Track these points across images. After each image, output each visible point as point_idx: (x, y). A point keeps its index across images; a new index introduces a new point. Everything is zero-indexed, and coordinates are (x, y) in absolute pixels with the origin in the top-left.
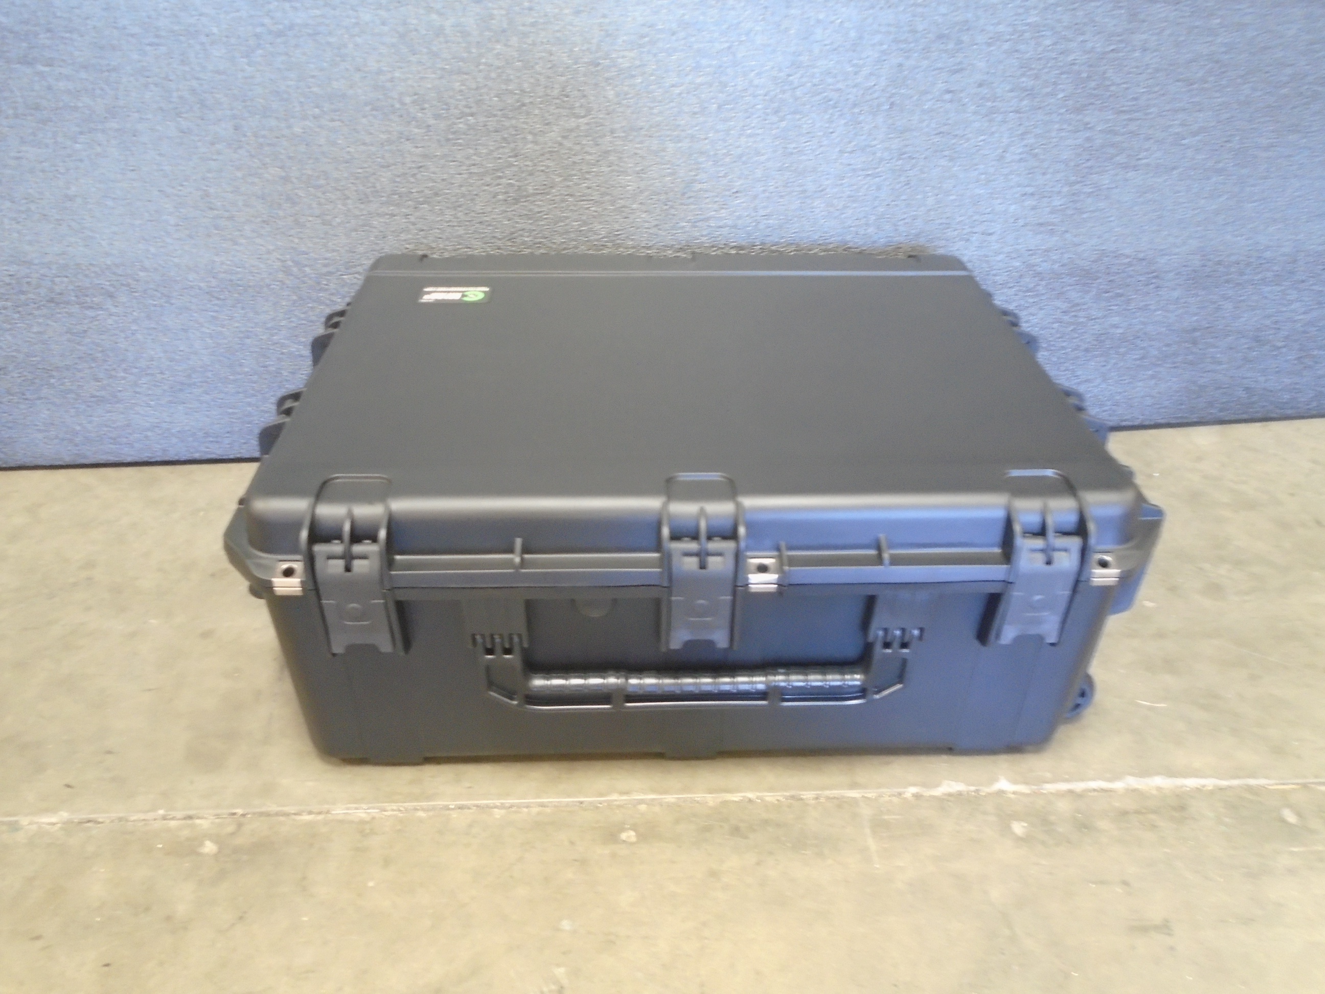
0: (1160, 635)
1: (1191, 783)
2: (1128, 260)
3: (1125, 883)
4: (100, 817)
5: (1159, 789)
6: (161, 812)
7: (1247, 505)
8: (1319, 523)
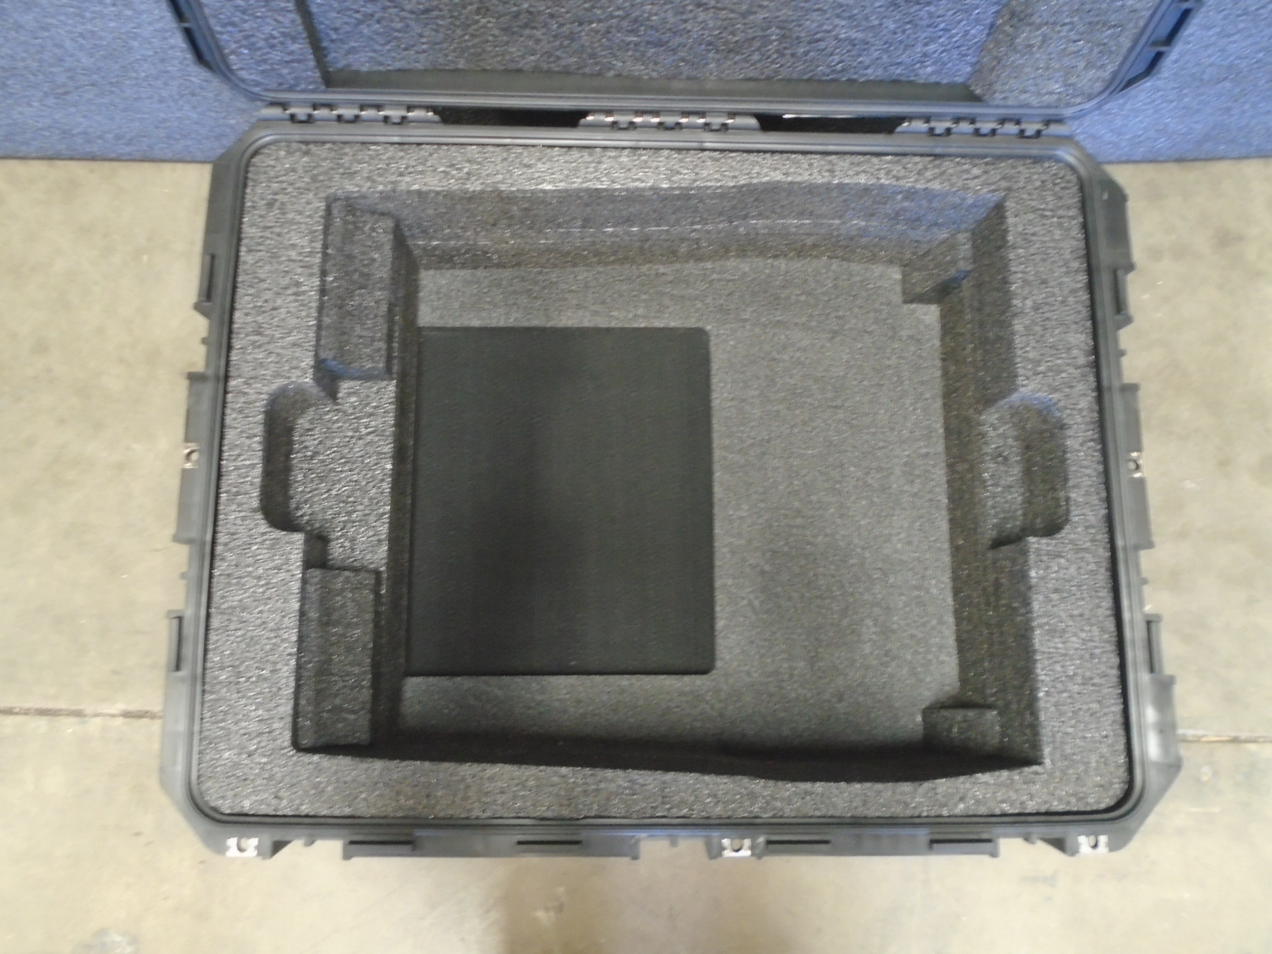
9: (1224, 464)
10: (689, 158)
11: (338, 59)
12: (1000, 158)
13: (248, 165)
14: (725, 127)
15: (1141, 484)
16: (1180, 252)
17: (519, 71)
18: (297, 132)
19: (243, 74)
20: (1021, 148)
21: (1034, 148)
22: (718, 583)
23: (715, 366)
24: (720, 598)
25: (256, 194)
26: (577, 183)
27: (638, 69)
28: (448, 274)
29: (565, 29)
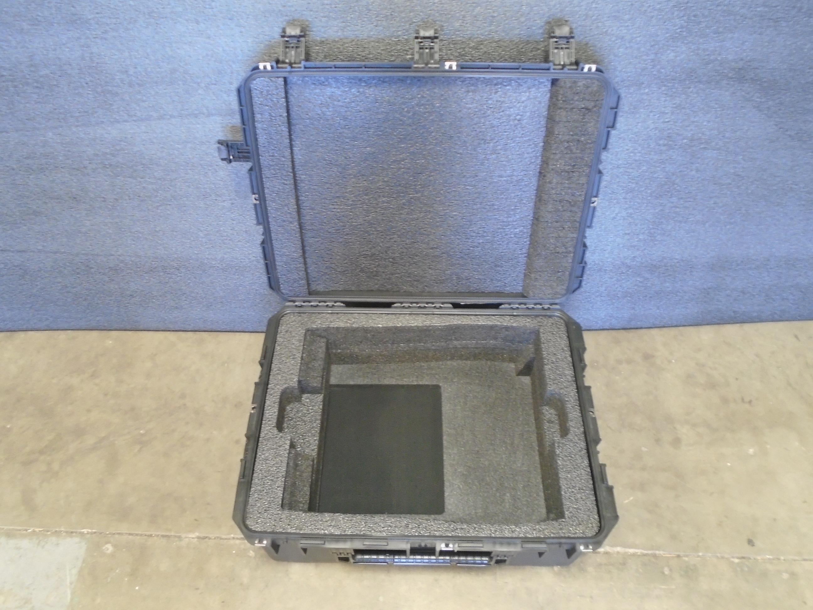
0: (643, 469)
1: (632, 551)
2: (677, 261)
3: (591, 597)
4: (210, 536)
5: (618, 553)
6: (232, 536)
7: (712, 385)
8: (743, 400)
9: (658, 441)
10: (429, 317)
11: (314, 287)
12: (537, 316)
13: (280, 319)
14: (441, 307)
15: (594, 420)
16: (629, 361)
17: (372, 291)
18: (297, 310)
19: (283, 291)
20: (544, 313)
21: (548, 313)
22: (445, 479)
23: (443, 398)
24: (447, 484)
25: (282, 329)
26: (390, 324)
27: (411, 289)
28: (342, 366)
29: (387, 277)
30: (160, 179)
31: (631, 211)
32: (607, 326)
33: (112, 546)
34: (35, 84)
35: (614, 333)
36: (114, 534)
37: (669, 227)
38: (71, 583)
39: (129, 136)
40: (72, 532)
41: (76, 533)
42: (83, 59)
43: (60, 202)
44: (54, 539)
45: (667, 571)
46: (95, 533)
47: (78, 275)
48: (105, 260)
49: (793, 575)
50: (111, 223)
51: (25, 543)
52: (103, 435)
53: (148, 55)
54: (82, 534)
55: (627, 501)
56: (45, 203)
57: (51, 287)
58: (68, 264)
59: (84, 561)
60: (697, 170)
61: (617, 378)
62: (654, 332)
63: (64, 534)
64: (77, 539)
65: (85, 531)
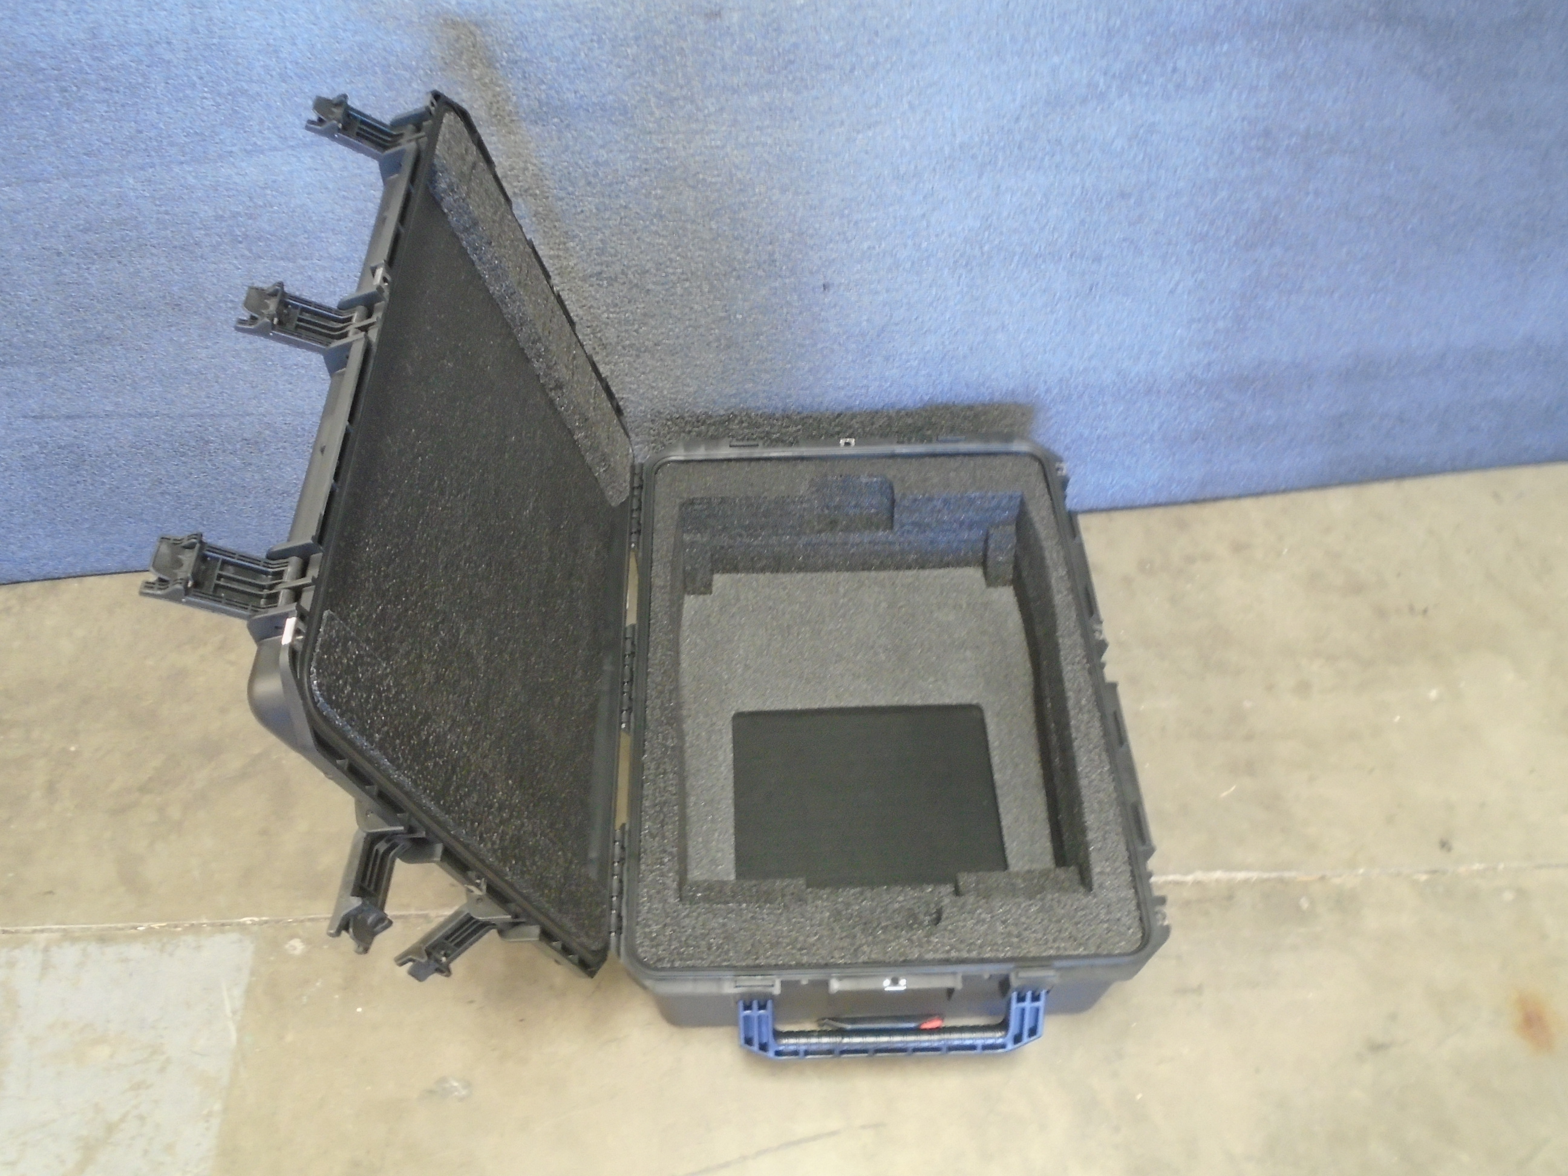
0: (1249, 737)
1: (1241, 876)
2: (1285, 366)
5: (1218, 881)
7: (1356, 588)
8: (1411, 609)
9: (1269, 688)
16: (1207, 557)
30: (339, 260)
31: (1201, 276)
32: (1162, 498)
33: (303, 941)
34: (102, 84)
35: (1175, 511)
36: (302, 921)
37: (1270, 304)
38: (234, 1012)
39: (281, 178)
40: (223, 925)
41: (230, 925)
42: (194, 31)
43: (147, 315)
44: (190, 939)
45: (1305, 904)
46: (266, 922)
47: (183, 458)
48: (235, 424)
49: (1521, 893)
50: (247, 350)
51: (136, 950)
52: (257, 750)
53: (318, 18)
54: (243, 927)
55: (1224, 794)
56: (121, 318)
57: (132, 485)
58: (163, 437)
59: (253, 973)
60: (1317, 193)
61: (1189, 586)
62: (1247, 504)
63: (209, 928)
64: (234, 936)
65: (247, 920)
